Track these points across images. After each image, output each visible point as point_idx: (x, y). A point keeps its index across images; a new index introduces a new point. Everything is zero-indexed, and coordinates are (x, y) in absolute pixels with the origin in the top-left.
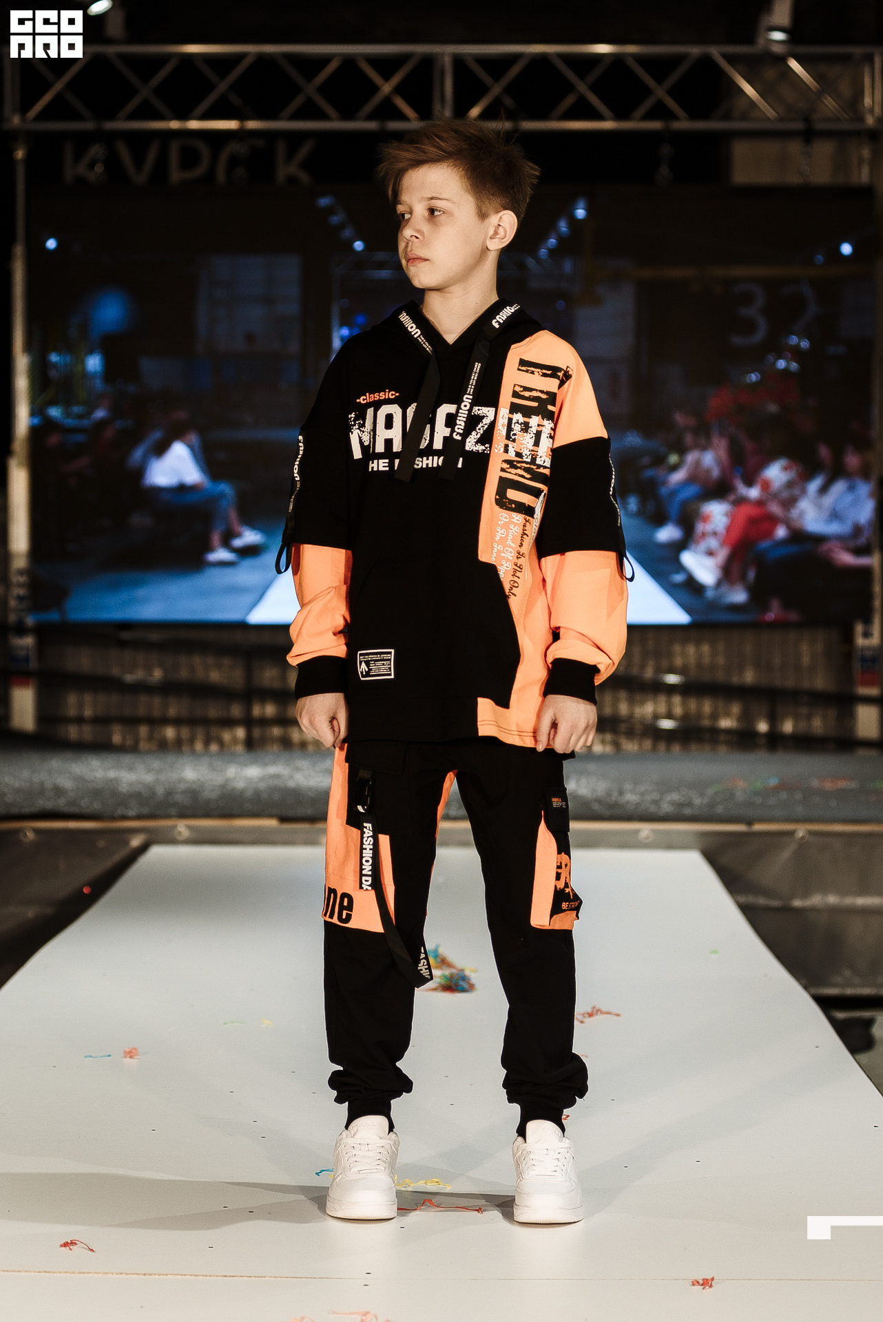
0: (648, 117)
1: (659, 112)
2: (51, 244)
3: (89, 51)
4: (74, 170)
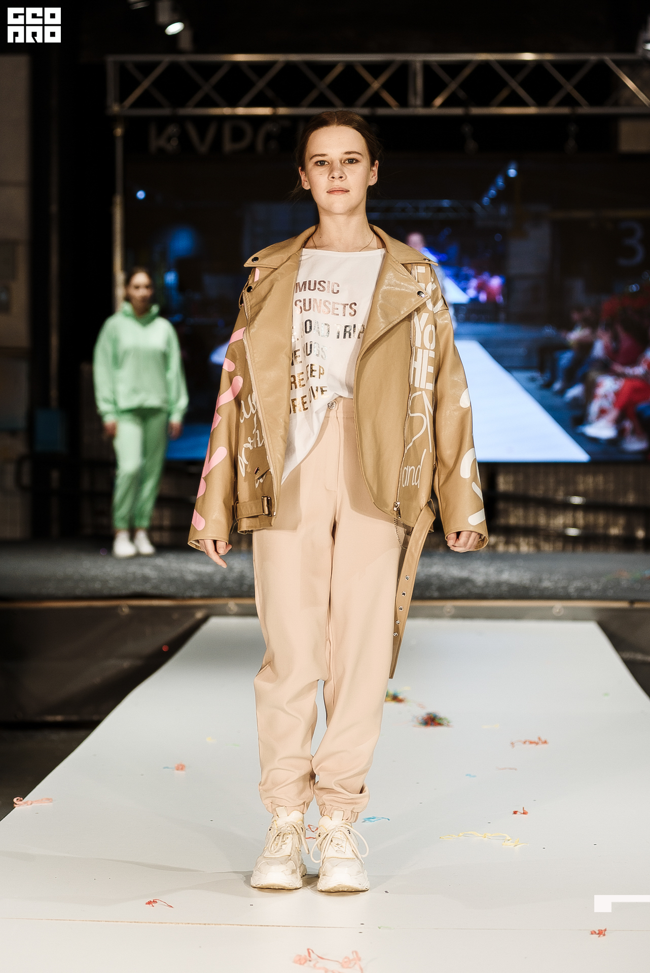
0: (560, 104)
1: (568, 101)
2: (141, 195)
3: (167, 59)
4: (156, 142)
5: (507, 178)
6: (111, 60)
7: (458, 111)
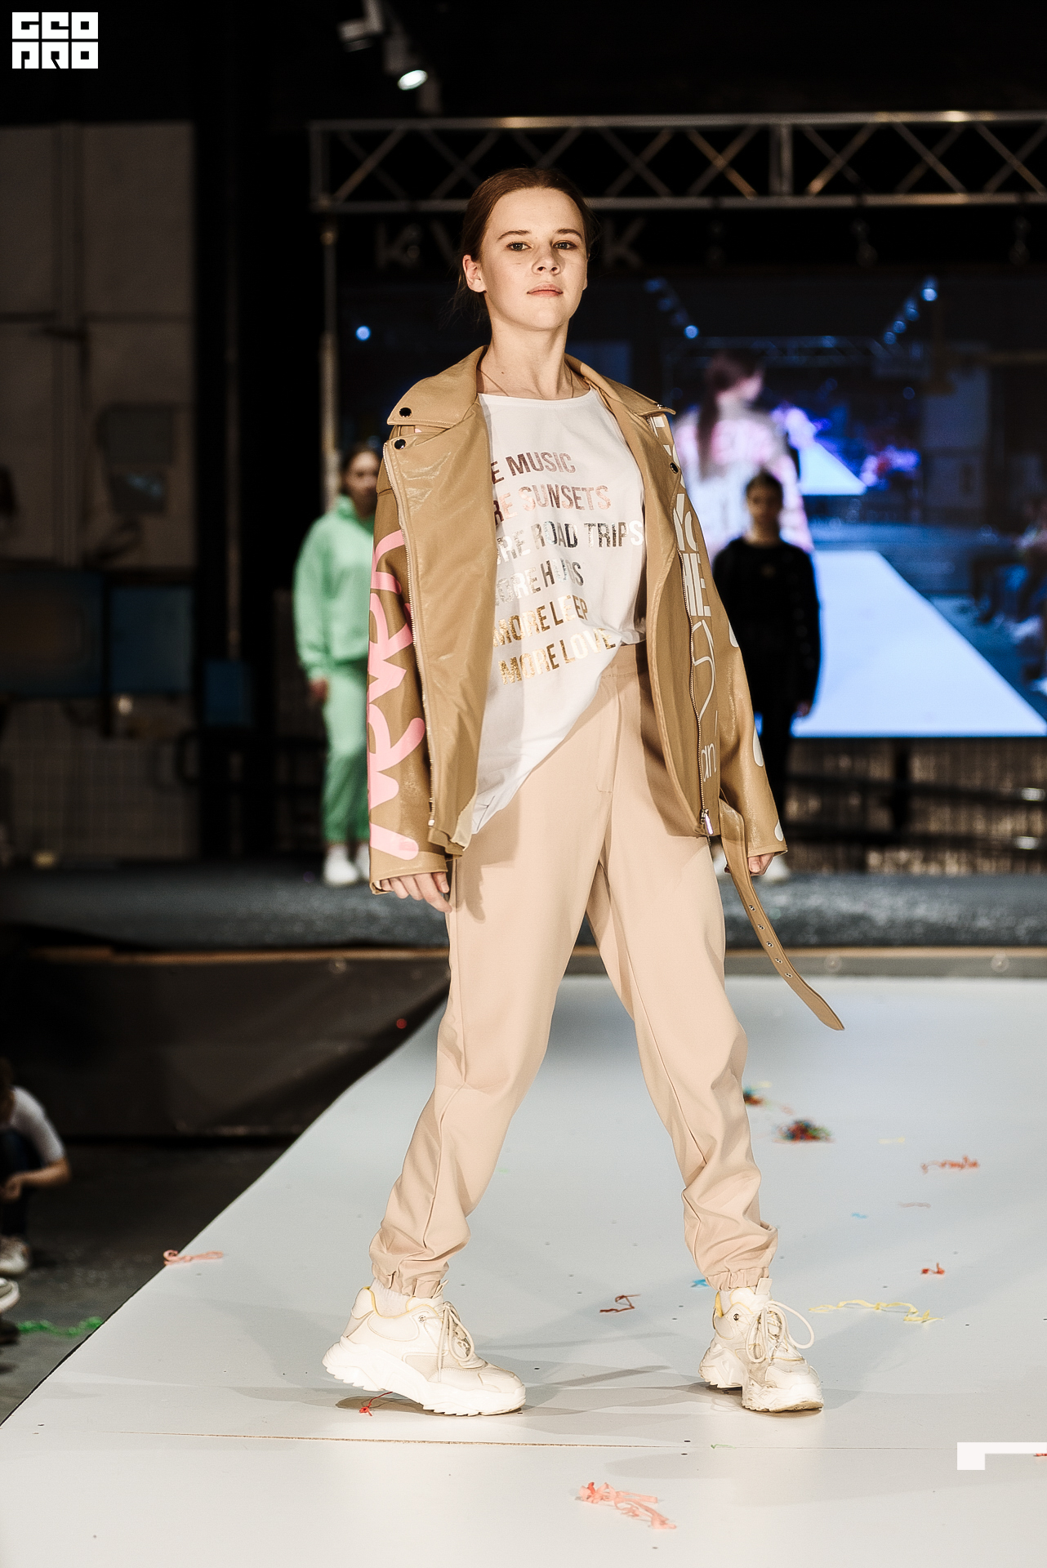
0: (1002, 189)
1: (1014, 184)
2: (363, 333)
3: (401, 126)
4: (387, 253)
5: (922, 304)
6: (317, 128)
7: (846, 201)
